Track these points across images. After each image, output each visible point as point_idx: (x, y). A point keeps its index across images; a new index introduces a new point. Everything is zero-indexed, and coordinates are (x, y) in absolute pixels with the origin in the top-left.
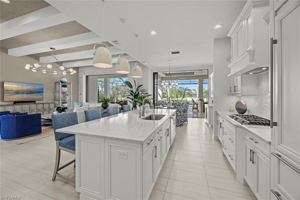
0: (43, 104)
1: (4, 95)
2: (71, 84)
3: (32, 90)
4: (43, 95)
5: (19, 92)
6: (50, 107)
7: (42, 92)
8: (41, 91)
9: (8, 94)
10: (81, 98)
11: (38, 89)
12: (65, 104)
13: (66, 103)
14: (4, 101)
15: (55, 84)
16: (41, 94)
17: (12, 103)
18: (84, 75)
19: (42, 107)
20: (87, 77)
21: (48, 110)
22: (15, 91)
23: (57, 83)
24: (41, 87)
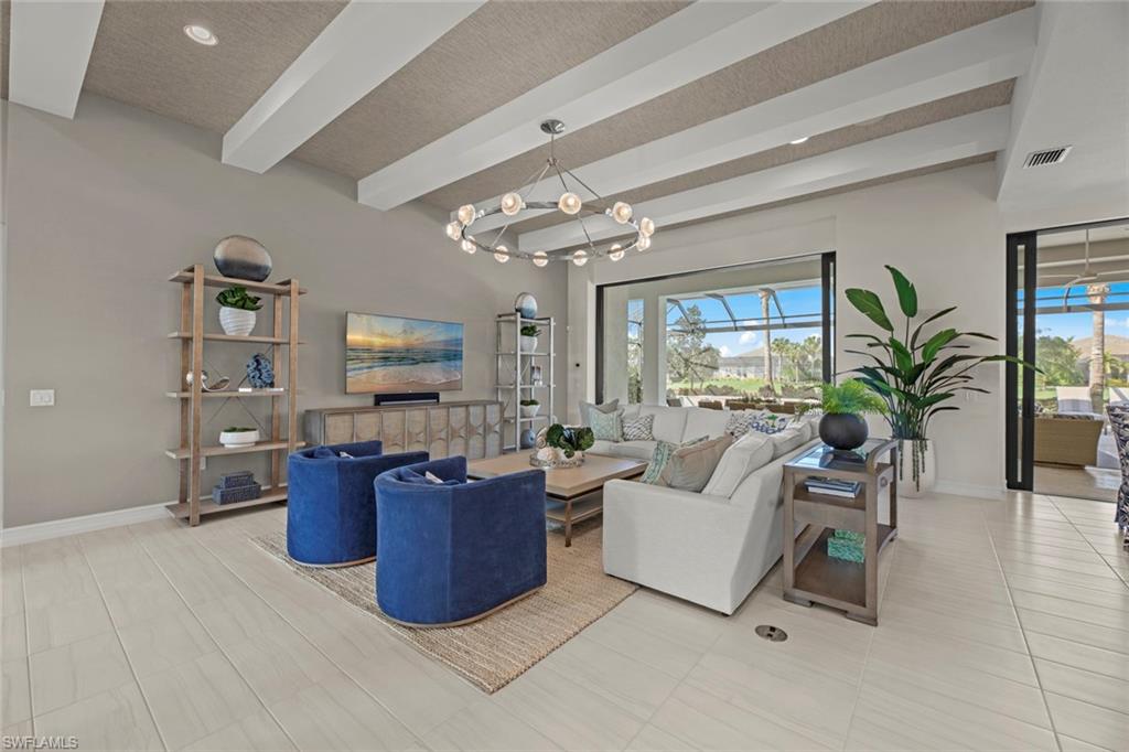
0: (467, 405)
1: (348, 367)
2: (553, 324)
5: (389, 355)
6: (488, 420)
9: (357, 366)
10: (576, 381)
12: (534, 406)
13: (533, 402)
14: (346, 393)
15: (498, 322)
17: (370, 401)
18: (589, 283)
19: (464, 421)
20: (600, 289)
21: (481, 431)
23: (503, 318)
24: (454, 335)
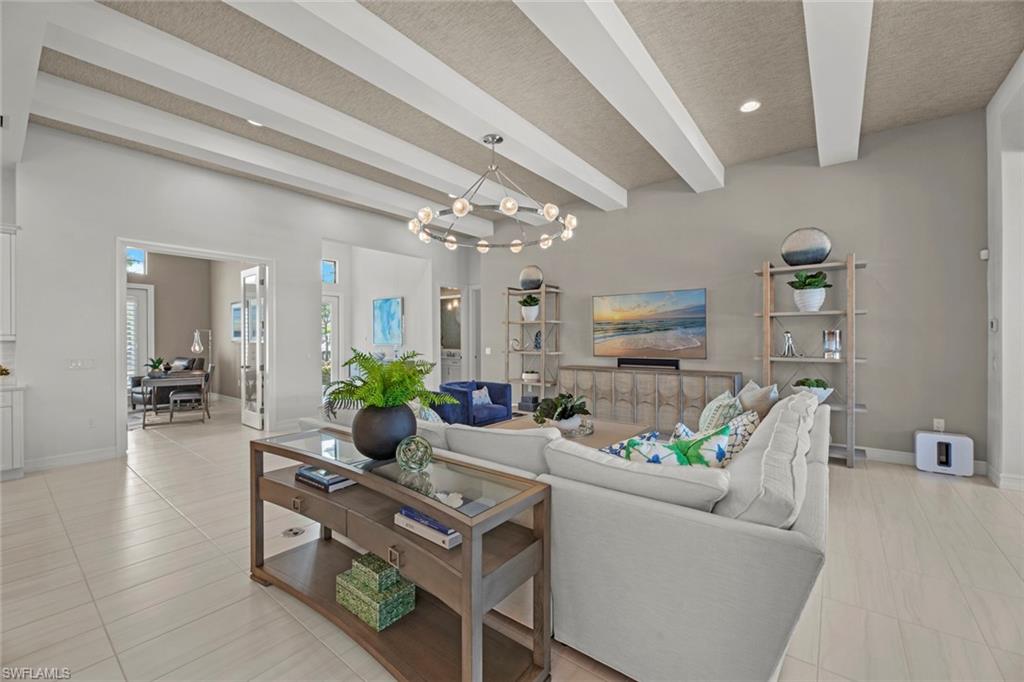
3: (663, 317)
4: (704, 334)
7: (702, 323)
8: (695, 320)
11: (684, 311)
14: (595, 356)
16: (695, 330)
17: (617, 363)
19: (675, 391)
22: (618, 324)
